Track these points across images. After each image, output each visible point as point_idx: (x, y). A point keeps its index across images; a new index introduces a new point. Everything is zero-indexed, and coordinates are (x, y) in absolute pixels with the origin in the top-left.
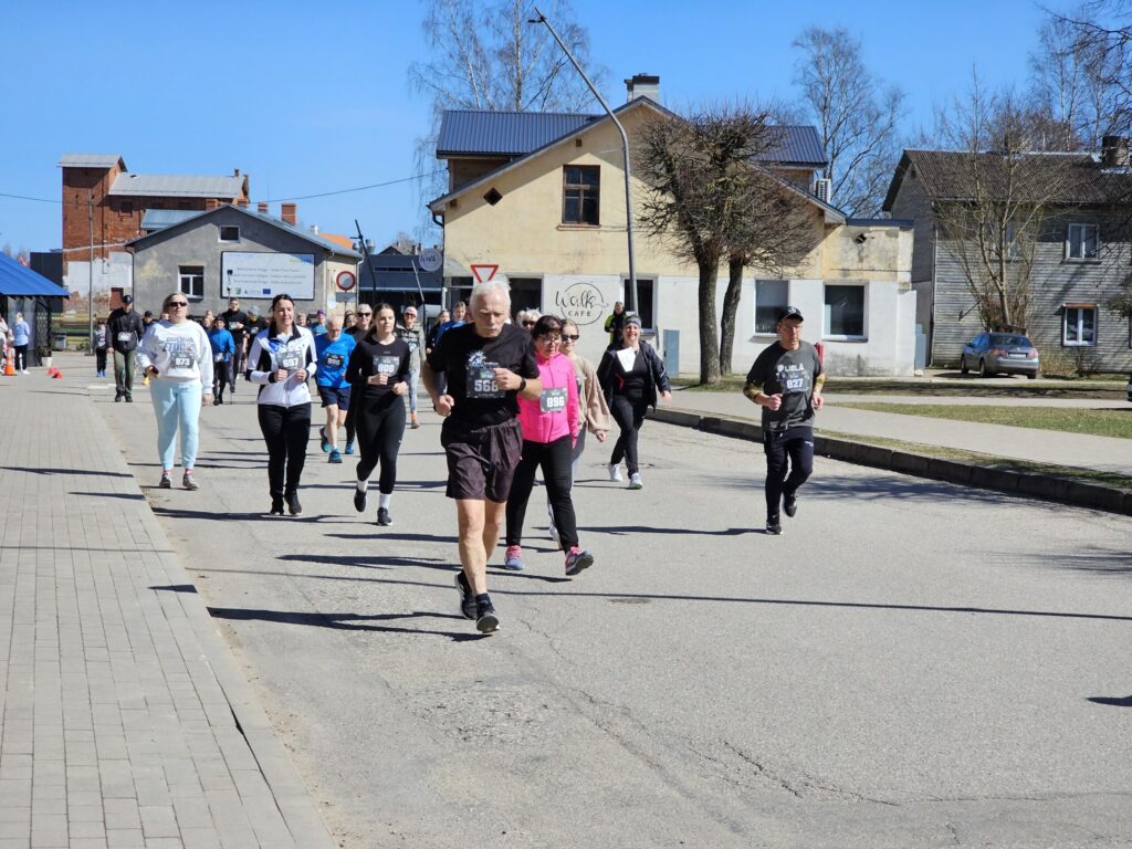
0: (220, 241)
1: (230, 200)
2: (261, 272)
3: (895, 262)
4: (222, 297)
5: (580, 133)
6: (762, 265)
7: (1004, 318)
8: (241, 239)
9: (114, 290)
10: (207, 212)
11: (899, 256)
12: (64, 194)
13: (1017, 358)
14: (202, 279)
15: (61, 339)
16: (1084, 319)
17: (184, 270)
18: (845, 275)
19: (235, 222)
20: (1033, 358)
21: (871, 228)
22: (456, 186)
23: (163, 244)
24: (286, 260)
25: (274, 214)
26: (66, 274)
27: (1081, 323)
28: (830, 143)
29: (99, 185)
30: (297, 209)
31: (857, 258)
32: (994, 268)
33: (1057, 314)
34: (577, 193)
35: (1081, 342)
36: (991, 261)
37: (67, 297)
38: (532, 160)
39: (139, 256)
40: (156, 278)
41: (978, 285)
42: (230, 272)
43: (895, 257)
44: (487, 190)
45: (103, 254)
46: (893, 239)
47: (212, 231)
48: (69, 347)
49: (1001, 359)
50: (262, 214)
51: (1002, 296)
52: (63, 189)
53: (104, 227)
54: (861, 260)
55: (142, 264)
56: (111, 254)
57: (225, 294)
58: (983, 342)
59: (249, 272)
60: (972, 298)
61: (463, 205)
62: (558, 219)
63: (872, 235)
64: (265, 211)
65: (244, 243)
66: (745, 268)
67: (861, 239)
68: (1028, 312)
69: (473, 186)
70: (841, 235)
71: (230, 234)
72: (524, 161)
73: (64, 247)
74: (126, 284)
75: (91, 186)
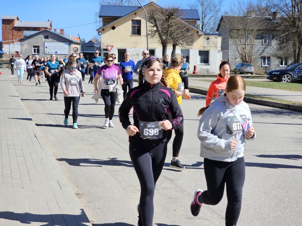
0: (44, 39)
1: (47, 28)
2: (55, 47)
3: (217, 45)
4: (44, 54)
5: (136, 11)
6: (181, 45)
7: (246, 59)
8: (49, 38)
9: (16, 52)
10: (40, 31)
11: (218, 43)
12: (2, 26)
13: (248, 69)
14: (39, 49)
15: (2, 65)
16: (267, 59)
17: (34, 47)
18: (204, 48)
19: (48, 34)
20: (252, 69)
21: (211, 36)
22: (104, 25)
23: (28, 40)
24: (62, 44)
25: (58, 32)
26: (3, 48)
27: (266, 60)
28: (204, 14)
29: (12, 24)
30: (64, 31)
31: (207, 44)
32: (244, 46)
33: (260, 58)
34: (135, 27)
35: (266, 65)
36: (243, 44)
37: (3, 54)
38: (123, 18)
39: (22, 43)
40: (27, 49)
41: (240, 51)
42: (46, 47)
43: (217, 43)
44: (112, 26)
45: (13, 42)
46: (216, 39)
47: (41, 37)
48: (4, 67)
49: (244, 70)
50: (55, 32)
51: (245, 54)
52: (2, 25)
53: (13, 35)
54: (208, 44)
55: (23, 45)
56: (15, 42)
57: (45, 53)
58: (240, 65)
59: (52, 47)
60: (238, 54)
61: (106, 30)
62: (131, 34)
63: (211, 38)
64: (56, 31)
65: (50, 39)
66: (177, 46)
67: (208, 39)
68: (253, 58)
69: (108, 25)
70: (203, 38)
71: (46, 37)
72: (121, 19)
73: (2, 41)
74: (19, 50)
75: (9, 24)
